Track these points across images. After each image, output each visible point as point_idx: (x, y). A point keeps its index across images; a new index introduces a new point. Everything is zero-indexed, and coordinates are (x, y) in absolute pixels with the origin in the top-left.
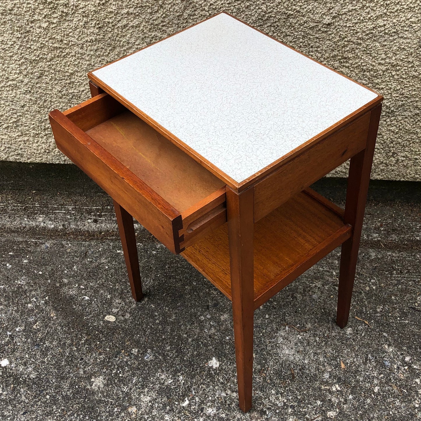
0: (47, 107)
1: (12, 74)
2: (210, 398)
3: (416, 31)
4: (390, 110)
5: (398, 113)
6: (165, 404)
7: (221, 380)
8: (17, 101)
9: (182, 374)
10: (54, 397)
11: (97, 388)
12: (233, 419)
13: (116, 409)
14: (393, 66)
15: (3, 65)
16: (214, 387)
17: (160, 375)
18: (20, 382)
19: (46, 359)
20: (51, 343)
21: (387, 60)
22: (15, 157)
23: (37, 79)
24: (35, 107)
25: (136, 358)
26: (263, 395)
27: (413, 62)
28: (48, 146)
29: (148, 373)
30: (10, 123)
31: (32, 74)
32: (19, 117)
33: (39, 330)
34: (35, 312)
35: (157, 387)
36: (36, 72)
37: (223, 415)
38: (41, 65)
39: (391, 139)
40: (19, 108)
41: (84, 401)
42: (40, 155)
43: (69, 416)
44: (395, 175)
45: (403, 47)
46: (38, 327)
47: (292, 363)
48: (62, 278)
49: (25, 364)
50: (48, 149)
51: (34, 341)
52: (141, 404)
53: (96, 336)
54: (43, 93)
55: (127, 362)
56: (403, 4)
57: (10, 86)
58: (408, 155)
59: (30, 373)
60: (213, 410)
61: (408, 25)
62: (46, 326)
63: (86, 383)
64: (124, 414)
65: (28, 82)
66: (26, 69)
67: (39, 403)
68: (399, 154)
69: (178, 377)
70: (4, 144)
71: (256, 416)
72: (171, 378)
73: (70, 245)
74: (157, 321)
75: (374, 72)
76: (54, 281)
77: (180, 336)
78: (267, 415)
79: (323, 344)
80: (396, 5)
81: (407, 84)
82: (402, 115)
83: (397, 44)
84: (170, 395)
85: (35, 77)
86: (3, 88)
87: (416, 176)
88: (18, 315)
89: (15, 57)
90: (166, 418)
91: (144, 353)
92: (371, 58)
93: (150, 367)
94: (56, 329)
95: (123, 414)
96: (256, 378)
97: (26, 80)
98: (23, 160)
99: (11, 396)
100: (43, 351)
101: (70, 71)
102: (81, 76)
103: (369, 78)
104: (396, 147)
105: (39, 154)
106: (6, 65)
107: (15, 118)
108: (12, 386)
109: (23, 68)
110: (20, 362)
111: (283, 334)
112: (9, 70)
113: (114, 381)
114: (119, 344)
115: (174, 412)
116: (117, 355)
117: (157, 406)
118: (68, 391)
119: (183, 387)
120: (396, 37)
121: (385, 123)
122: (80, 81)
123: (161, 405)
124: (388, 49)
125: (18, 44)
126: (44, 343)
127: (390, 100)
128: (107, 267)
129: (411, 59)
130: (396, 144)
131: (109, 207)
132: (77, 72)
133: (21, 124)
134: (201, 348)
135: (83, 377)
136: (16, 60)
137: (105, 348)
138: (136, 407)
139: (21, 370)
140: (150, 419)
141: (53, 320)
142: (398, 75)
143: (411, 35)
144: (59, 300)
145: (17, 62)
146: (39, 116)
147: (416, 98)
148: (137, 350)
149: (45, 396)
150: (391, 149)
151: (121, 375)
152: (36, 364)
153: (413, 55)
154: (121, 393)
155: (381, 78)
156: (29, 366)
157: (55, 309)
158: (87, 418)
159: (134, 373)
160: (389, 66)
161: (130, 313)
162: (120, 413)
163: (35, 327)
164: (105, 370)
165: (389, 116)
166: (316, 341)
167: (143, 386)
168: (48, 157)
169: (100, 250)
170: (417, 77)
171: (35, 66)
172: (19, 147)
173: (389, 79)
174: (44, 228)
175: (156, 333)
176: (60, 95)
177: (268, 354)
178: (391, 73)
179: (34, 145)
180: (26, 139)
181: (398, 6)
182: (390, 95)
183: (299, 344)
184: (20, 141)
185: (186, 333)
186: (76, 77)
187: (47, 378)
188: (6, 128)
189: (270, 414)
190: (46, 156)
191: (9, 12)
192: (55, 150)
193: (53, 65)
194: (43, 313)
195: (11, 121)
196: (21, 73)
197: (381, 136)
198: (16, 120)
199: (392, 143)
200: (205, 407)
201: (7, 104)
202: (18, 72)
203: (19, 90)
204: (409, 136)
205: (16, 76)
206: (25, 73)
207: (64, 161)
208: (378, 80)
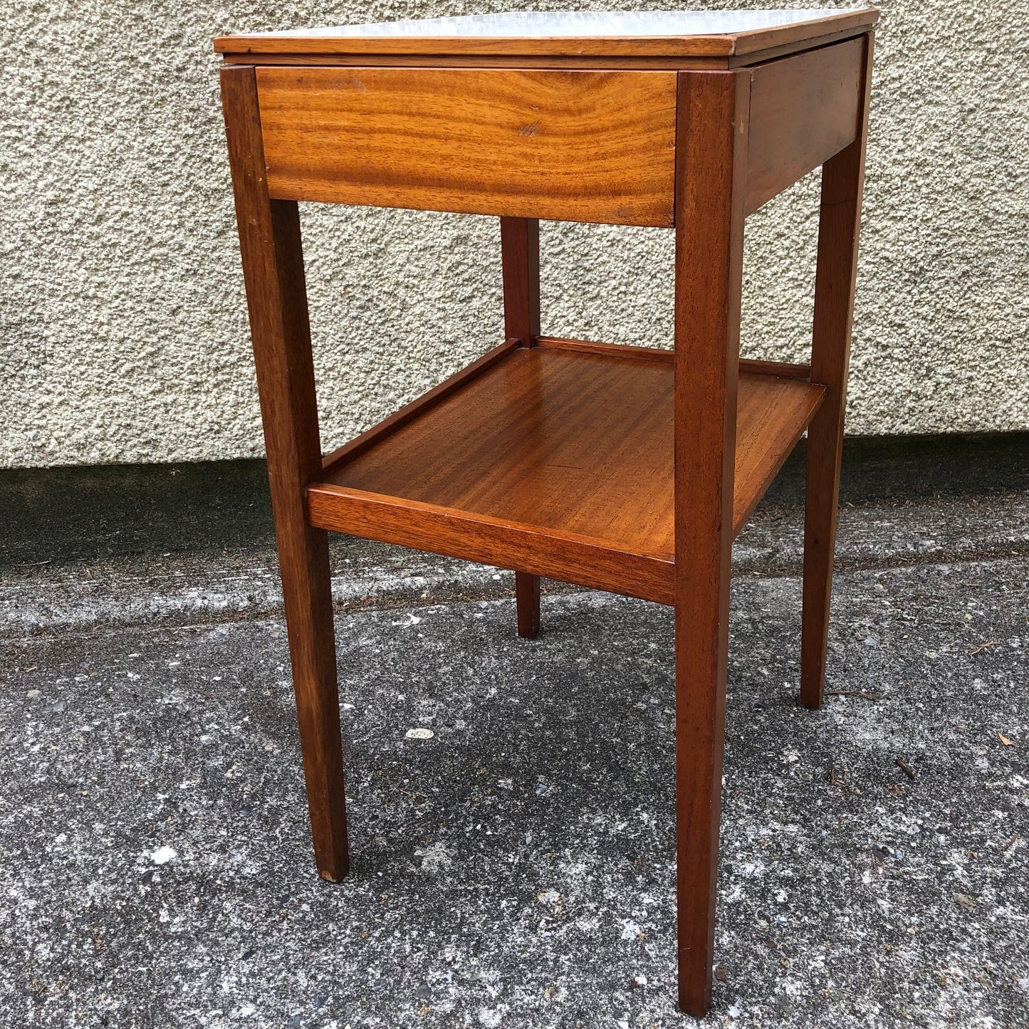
0: (227, 310)
1: (160, 231)
2: (738, 844)
3: (955, 88)
4: (916, 266)
5: (930, 274)
6: (629, 872)
7: (746, 807)
8: (163, 299)
9: (644, 809)
10: (322, 904)
11: (435, 869)
12: (816, 875)
13: (504, 903)
14: (918, 165)
15: (145, 205)
16: (735, 821)
17: (589, 818)
18: (216, 889)
19: (277, 831)
20: (283, 798)
21: (908, 154)
22: (138, 449)
23: (215, 238)
24: (203, 313)
25: (515, 794)
26: (861, 819)
27: (951, 156)
28: (219, 413)
29: (558, 819)
30: (139, 360)
31: (205, 225)
32: (162, 342)
33: (242, 780)
34: (223, 747)
35: (593, 841)
36: (214, 221)
37: (787, 872)
38: (227, 203)
39: (923, 336)
40: (164, 318)
41: (411, 900)
42: (198, 441)
43: (378, 940)
45: (933, 122)
46: (239, 774)
47: (890, 752)
48: (273, 680)
49: (223, 849)
50: (217, 423)
51: (235, 802)
52: (566, 883)
53: (395, 770)
54: (225, 274)
55: (494, 806)
56: (930, 30)
57: (151, 260)
58: (956, 372)
59: (243, 865)
60: (756, 867)
61: (940, 75)
62: (260, 770)
63: (400, 862)
64: (530, 910)
65: (194, 247)
66: (194, 214)
67: (285, 925)
68: (939, 370)
69: (637, 814)
70: (119, 416)
71: (869, 861)
72: (622, 821)
73: (276, 626)
74: (537, 725)
75: (886, 182)
76: (257, 687)
77: (603, 742)
78: (895, 856)
79: (939, 711)
80: (918, 33)
81: (944, 206)
82: (939, 278)
83: (924, 117)
84: (635, 852)
85: (212, 234)
86: (136, 267)
88: (179, 760)
89: (174, 186)
90: (646, 901)
91: (531, 783)
92: (880, 150)
93: (558, 807)
94: (286, 773)
95: (527, 910)
96: (825, 790)
97: (190, 243)
98: (157, 456)
99: (198, 924)
100: (266, 817)
103: (877, 195)
104: (932, 354)
105: (197, 437)
106: (150, 208)
108: (197, 900)
109: (187, 213)
110: (208, 846)
111: (841, 710)
112: (156, 219)
113: (477, 846)
114: (461, 776)
115: (660, 885)
116: (464, 795)
117: (609, 880)
118: (358, 886)
119: (658, 834)
120: (920, 102)
121: (909, 297)
122: (309, 237)
123: (620, 876)
124: (907, 130)
125: (184, 154)
126: (264, 802)
127: (917, 243)
128: (378, 651)
129: (948, 149)
130: (932, 346)
131: (347, 561)
133: (165, 360)
134: (666, 757)
135: (391, 851)
136: (176, 193)
137: (426, 787)
138: (557, 890)
139: (215, 862)
140: (605, 909)
141: (273, 757)
142: (928, 185)
143: (945, 98)
144: (279, 720)
145: (177, 197)
146: (209, 334)
147: (960, 236)
148: (510, 781)
149: (296, 908)
150: (924, 358)
151: (489, 833)
152: (253, 844)
153: (951, 140)
154: (504, 868)
155: (898, 194)
156: (234, 852)
157: (274, 736)
158: (432, 934)
159: (522, 824)
160: (912, 167)
161: (465, 718)
162: (519, 909)
163: (229, 775)
164: (443, 830)
165: (915, 282)
166: (918, 709)
167: (556, 846)
168: (216, 444)
169: (351, 626)
170: (961, 188)
171: (215, 206)
172: (150, 424)
173: (912, 196)
174: (205, 611)
175: (544, 744)
177: (828, 746)
178: (915, 181)
179: (189, 414)
180: (169, 399)
181: (922, 35)
182: (915, 232)
183: (887, 720)
184: (155, 408)
185: (617, 736)
187: (292, 869)
188: (128, 372)
189: (899, 852)
190: (212, 442)
191: (175, 74)
192: (233, 422)
194: (243, 747)
195: (143, 354)
196: (181, 225)
197: (903, 330)
198: (153, 350)
199: (924, 344)
200: (732, 862)
201: (139, 309)
202: (175, 222)
203: (171, 271)
204: (954, 325)
205: (170, 233)
206: (190, 224)
207: (253, 450)
208: (893, 199)
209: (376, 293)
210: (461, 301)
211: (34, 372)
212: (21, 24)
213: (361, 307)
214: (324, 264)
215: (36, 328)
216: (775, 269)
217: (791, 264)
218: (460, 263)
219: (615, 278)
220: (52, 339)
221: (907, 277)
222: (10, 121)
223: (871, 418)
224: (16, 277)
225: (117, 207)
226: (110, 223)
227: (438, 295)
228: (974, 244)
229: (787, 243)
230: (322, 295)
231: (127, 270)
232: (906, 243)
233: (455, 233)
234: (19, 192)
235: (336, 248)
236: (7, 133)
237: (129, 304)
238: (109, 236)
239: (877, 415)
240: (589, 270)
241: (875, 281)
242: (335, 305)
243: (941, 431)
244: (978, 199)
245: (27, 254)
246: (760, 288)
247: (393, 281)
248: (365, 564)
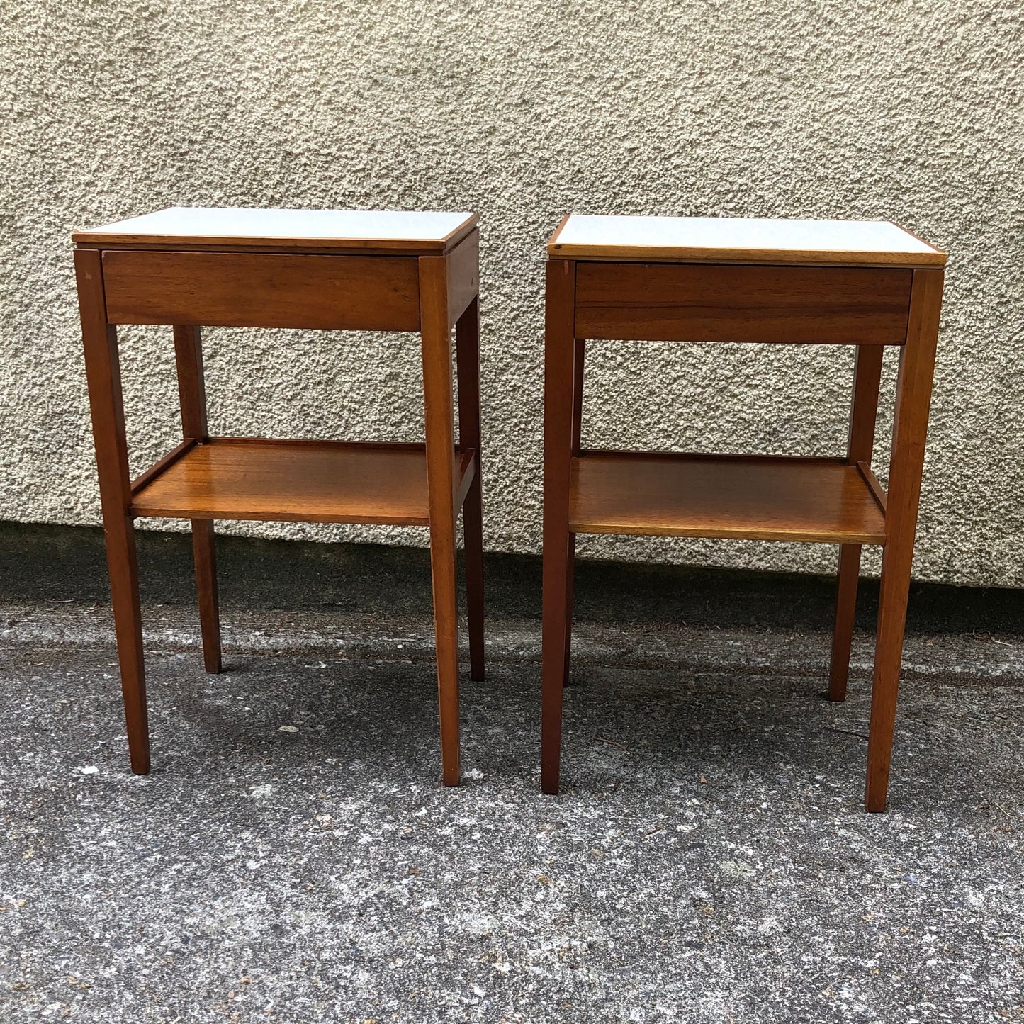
4: (770, 428)
5: (783, 435)
32: (164, 437)
44: (789, 561)
57: (159, 373)
75: (742, 355)
81: (794, 379)
86: (148, 378)
87: (824, 562)
98: (155, 525)
101: (262, 346)
102: (278, 357)
103: (734, 366)
106: (160, 334)
107: (156, 438)
127: (770, 408)
128: (286, 681)
132: (274, 348)
142: (779, 360)
147: (809, 405)
155: (753, 366)
165: (770, 441)
170: (808, 365)
173: (766, 368)
176: (239, 392)
178: (767, 356)
182: (769, 398)
186: (270, 358)
188: (137, 458)
193: (236, 334)
195: (149, 445)
201: (148, 410)
207: (227, 527)
208: (749, 370)
209: (326, 413)
210: (392, 425)
211: (69, 451)
212: (77, 194)
213: (314, 423)
214: (286, 387)
215: (73, 418)
216: (648, 420)
217: (662, 417)
218: (391, 395)
219: (516, 417)
220: (84, 427)
221: (762, 435)
222: (65, 264)
223: (731, 553)
224: (61, 378)
225: (136, 332)
226: (130, 343)
227: (374, 418)
228: (822, 412)
229: (658, 400)
230: (284, 411)
231: (141, 379)
232: (761, 407)
233: (389, 370)
234: (67, 315)
235: (297, 375)
236: (62, 272)
237: (141, 405)
238: (129, 353)
239: (736, 551)
240: (495, 409)
241: (734, 437)
242: (294, 420)
243: (794, 570)
244: (825, 374)
245: (70, 362)
246: (636, 435)
247: (339, 405)
248: (304, 628)
